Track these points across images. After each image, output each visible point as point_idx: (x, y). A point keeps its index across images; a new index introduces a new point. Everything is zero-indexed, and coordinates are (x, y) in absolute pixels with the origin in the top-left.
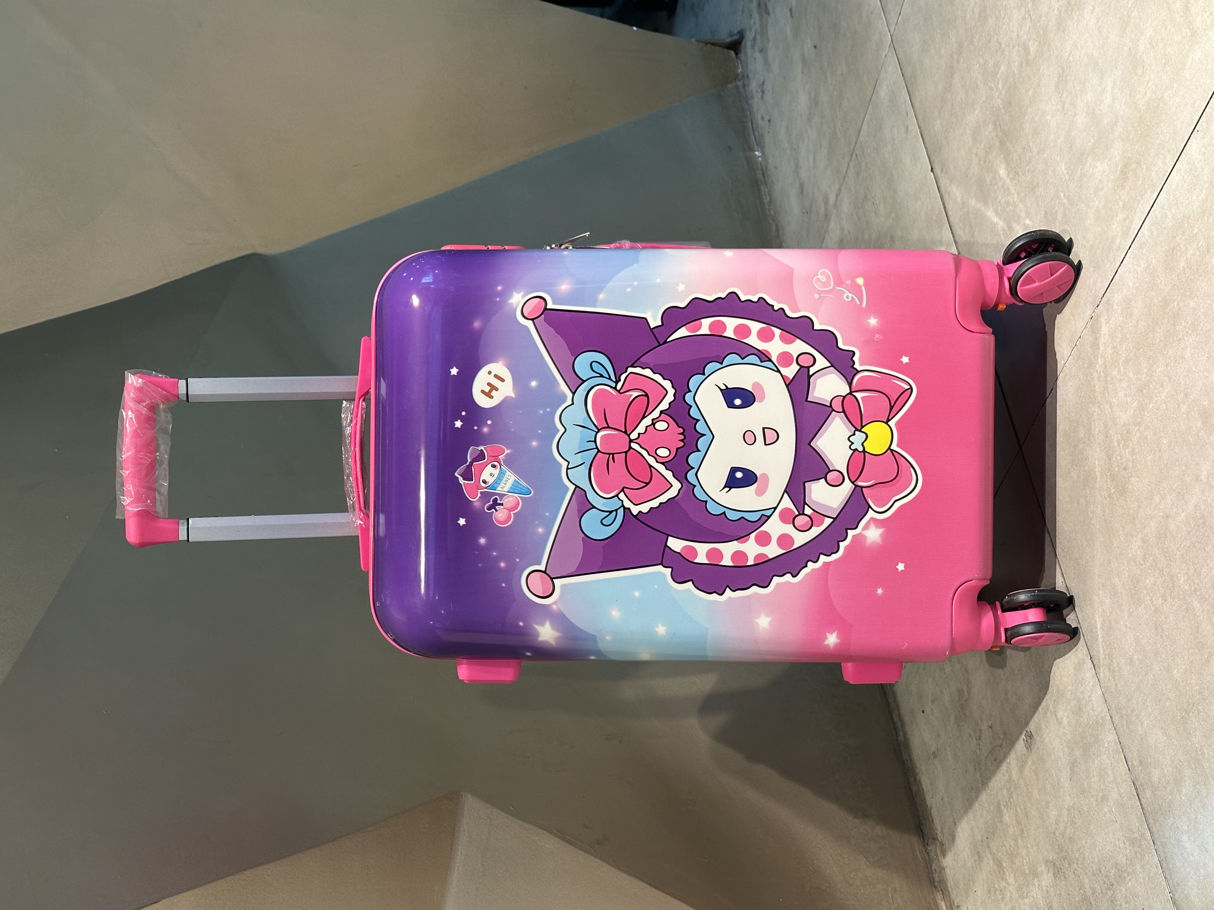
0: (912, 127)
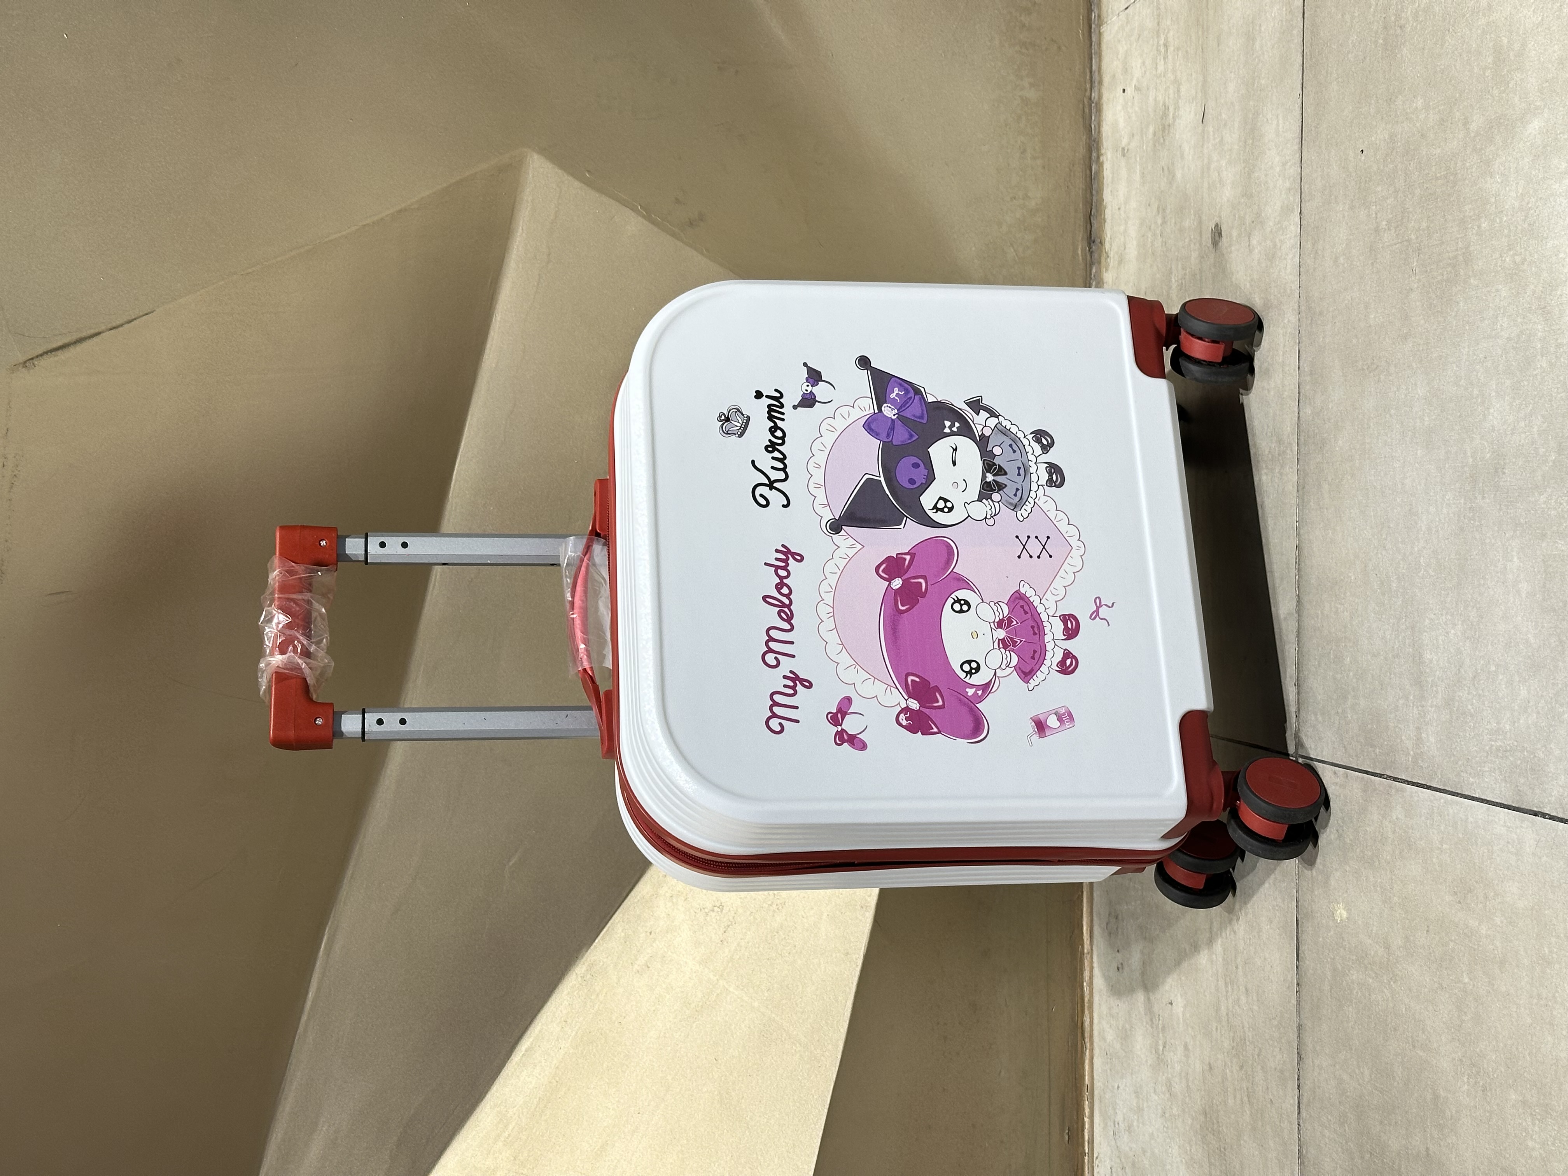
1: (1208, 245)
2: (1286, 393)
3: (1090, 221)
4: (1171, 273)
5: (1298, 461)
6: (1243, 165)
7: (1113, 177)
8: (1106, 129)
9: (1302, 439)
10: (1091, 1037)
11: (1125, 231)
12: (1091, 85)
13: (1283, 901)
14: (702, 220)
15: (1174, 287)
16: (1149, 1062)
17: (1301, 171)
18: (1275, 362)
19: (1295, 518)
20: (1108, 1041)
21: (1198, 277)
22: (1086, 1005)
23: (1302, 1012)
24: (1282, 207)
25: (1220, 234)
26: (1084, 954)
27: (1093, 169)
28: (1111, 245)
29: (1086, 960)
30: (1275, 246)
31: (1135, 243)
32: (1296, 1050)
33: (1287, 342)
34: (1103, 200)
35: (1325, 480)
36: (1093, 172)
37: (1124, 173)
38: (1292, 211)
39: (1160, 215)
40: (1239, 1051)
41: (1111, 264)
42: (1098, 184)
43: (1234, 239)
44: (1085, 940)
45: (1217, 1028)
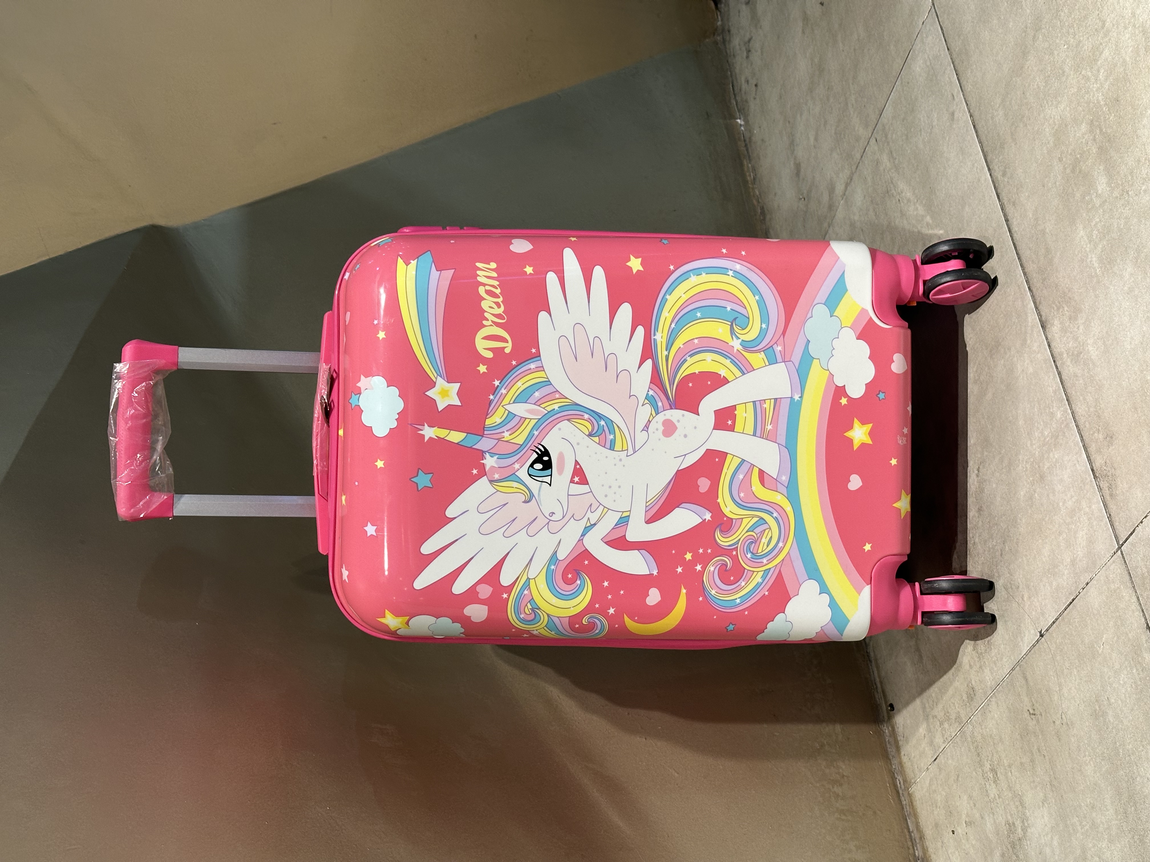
0: (961, 115)
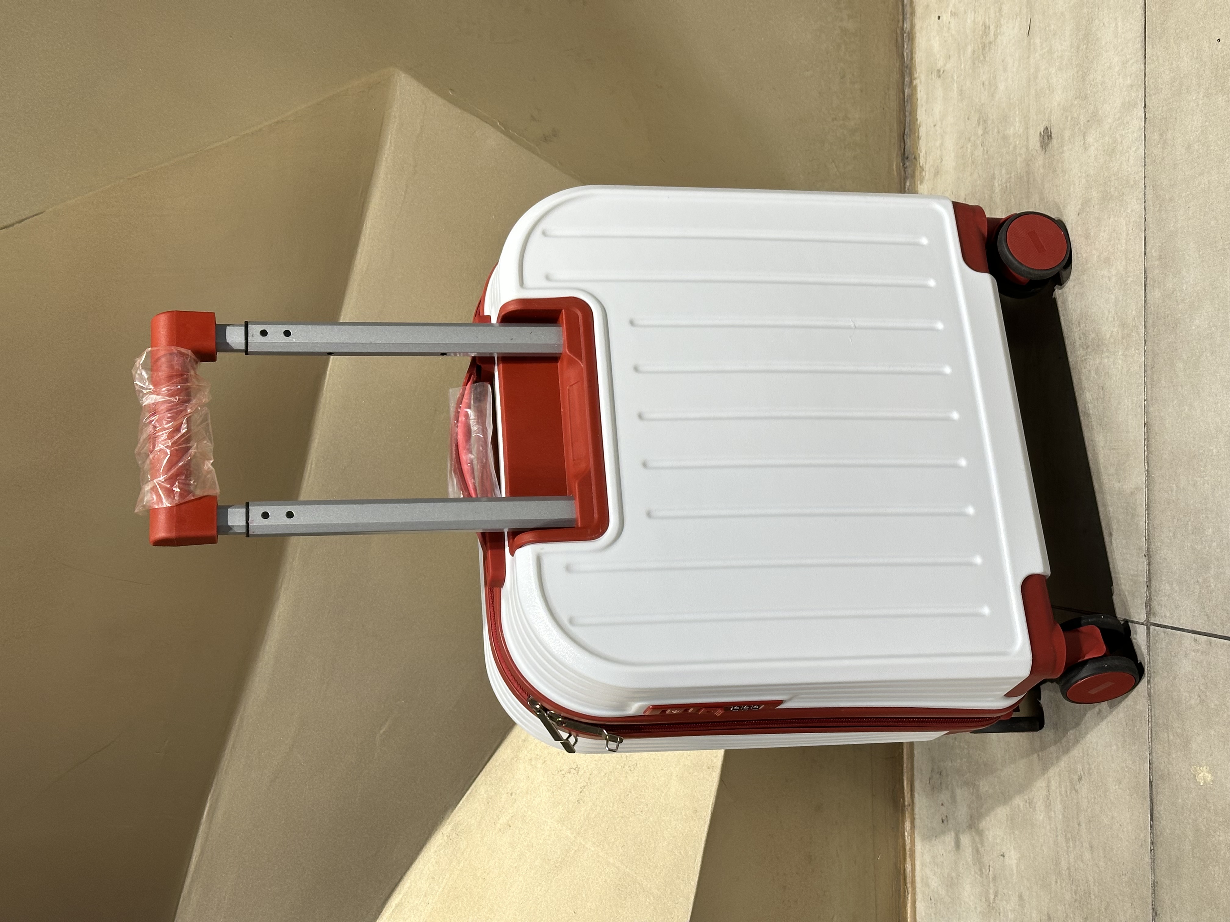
1: (1037, 148)
2: (1130, 279)
3: (904, 140)
4: (994, 178)
5: (1145, 343)
6: (1076, 70)
7: (927, 99)
8: (920, 57)
9: (1150, 321)
10: (913, 882)
11: (942, 145)
12: (903, 17)
13: (1134, 762)
14: (555, 136)
15: (997, 190)
16: (979, 909)
17: (1145, 67)
18: (1116, 250)
19: (1143, 397)
20: (932, 887)
21: (1025, 179)
22: (908, 853)
23: (1157, 870)
24: (1122, 103)
25: (1050, 137)
26: (905, 806)
27: (906, 93)
28: (926, 160)
29: (907, 812)
30: (1115, 141)
31: (953, 155)
32: (1150, 907)
33: (1131, 231)
34: (917, 119)
35: (1179, 359)
36: (906, 95)
37: (939, 93)
38: (1135, 105)
39: (981, 127)
40: (1083, 904)
41: (927, 178)
42: (911, 106)
43: (1067, 139)
44: (906, 794)
45: (1056, 882)
